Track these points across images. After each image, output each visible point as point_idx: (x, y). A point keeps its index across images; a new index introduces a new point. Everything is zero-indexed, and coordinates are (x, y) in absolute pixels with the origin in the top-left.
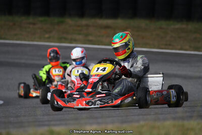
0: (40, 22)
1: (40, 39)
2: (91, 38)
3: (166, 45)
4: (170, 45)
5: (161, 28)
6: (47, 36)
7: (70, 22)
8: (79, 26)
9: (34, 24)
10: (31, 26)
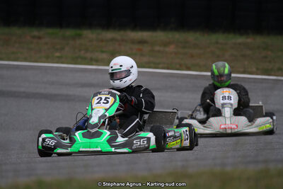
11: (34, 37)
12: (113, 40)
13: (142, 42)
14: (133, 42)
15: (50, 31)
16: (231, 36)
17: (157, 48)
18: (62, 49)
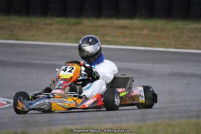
0: (57, 23)
1: (58, 40)
2: (107, 38)
3: (183, 45)
4: (186, 45)
5: (177, 28)
6: (64, 36)
7: (87, 22)
8: (95, 27)
9: (51, 25)
10: (48, 27)
11: (47, 24)
12: (103, 26)
13: (124, 27)
14: (118, 27)
15: (58, 19)
16: (188, 22)
17: (135, 32)
18: (67, 33)
